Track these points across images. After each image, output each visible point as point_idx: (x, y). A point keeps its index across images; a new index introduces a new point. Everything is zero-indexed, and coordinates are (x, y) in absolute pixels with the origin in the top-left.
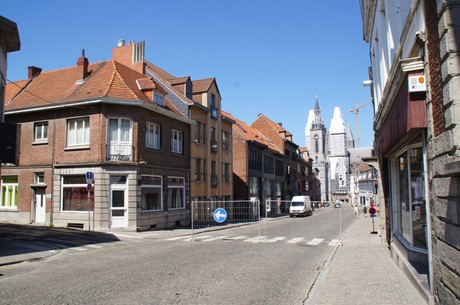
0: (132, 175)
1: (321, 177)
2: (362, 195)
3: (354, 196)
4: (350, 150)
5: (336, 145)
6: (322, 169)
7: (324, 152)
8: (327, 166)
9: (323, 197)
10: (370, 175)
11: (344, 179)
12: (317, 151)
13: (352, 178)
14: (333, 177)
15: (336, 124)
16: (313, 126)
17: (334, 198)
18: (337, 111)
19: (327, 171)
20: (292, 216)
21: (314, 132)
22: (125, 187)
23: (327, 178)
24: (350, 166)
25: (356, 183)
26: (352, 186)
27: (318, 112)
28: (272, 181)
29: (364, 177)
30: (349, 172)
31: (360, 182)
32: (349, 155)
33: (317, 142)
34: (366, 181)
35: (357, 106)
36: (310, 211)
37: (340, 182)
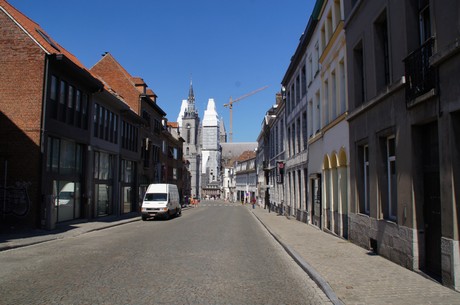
1: (191, 169)
2: (240, 189)
3: (228, 190)
4: (222, 144)
5: (209, 139)
6: (193, 161)
7: (196, 143)
8: (199, 158)
9: (193, 192)
10: (252, 165)
11: (215, 174)
12: (189, 141)
13: (227, 170)
14: (204, 172)
15: (210, 117)
16: (186, 114)
17: (204, 193)
18: (211, 103)
19: (197, 164)
20: (146, 217)
21: (187, 121)
23: (198, 171)
25: (231, 176)
26: (227, 179)
27: (191, 100)
28: (112, 156)
29: (244, 167)
30: (221, 169)
31: (238, 174)
32: (220, 149)
33: (189, 132)
34: (247, 172)
35: (231, 101)
36: (177, 209)
37: (211, 176)
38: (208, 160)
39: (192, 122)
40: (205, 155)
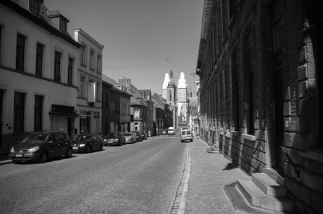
0: (139, 123)
4: (189, 98)
5: (182, 95)
7: (174, 100)
8: (176, 108)
11: (185, 116)
12: (171, 100)
13: (190, 116)
14: (179, 115)
15: (182, 83)
16: (169, 85)
17: (179, 127)
18: (182, 75)
19: (176, 112)
21: (169, 89)
22: (137, 126)
23: (176, 115)
24: (189, 108)
26: (191, 121)
30: (189, 113)
31: (195, 119)
32: (188, 101)
33: (171, 95)
37: (183, 117)
38: (181, 108)
39: (173, 89)
40: (179, 105)
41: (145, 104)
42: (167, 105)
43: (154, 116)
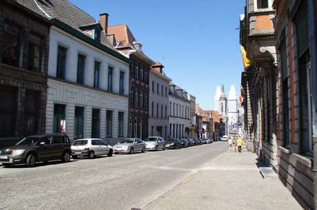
0: (206, 133)
4: (239, 109)
5: (232, 106)
7: (226, 111)
8: (227, 119)
12: (222, 111)
16: (221, 98)
19: (227, 123)
21: (221, 102)
24: (239, 118)
32: (238, 112)
33: (222, 107)
38: (232, 118)
39: (224, 102)
40: (230, 115)
41: (209, 121)
42: (221, 119)
43: (214, 127)
